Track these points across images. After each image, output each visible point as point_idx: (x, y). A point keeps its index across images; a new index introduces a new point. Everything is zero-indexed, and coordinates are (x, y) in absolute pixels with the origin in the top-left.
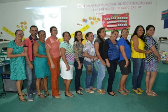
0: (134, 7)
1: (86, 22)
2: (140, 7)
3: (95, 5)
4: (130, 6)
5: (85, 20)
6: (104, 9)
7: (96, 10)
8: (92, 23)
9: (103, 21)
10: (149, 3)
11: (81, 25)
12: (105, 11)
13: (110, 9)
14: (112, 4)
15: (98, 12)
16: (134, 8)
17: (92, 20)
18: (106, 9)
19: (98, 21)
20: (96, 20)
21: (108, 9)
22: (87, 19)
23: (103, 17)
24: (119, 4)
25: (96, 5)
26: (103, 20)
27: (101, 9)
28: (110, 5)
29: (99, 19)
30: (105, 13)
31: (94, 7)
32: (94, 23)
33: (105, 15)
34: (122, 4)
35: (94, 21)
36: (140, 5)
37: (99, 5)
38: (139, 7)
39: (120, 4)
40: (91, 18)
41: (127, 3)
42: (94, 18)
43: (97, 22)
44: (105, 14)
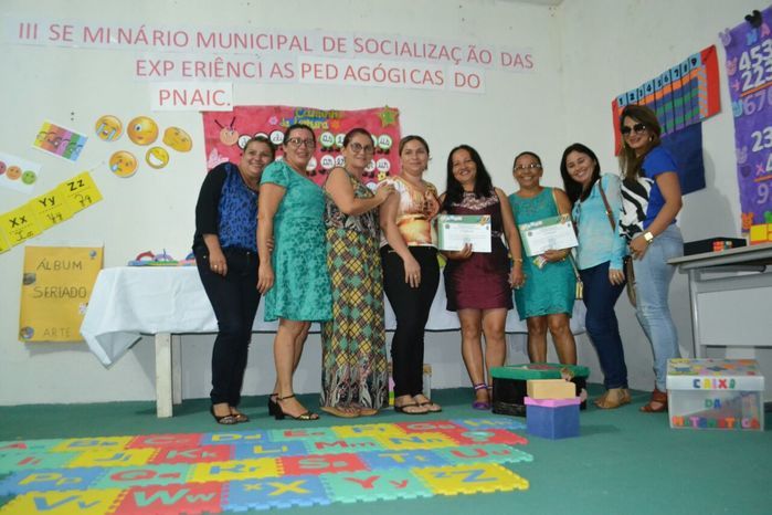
0: (427, 76)
1: (67, 154)
2: (467, 80)
3: (150, 38)
4: (406, 63)
5: (60, 141)
6: (224, 66)
7: (160, 68)
8: (121, 164)
9: (208, 153)
10: (517, 61)
11: (30, 178)
12: (225, 85)
13: (267, 69)
14: (280, 41)
15: (173, 83)
16: (428, 83)
17: (124, 143)
18: (237, 71)
19: (170, 150)
20: (159, 143)
21: (251, 70)
22: (84, 128)
23: (214, 122)
24: (329, 44)
25: (158, 36)
26: (212, 143)
27: (200, 68)
28: (264, 42)
29: (178, 140)
30: (230, 95)
31: (141, 44)
32: (143, 167)
33: (230, 109)
34: (349, 45)
35: (138, 152)
36: (466, 69)
37: (181, 39)
38: (460, 81)
39: (338, 45)
40: (117, 129)
41: (380, 47)
42: (144, 126)
43: (166, 158)
44: (226, 103)
